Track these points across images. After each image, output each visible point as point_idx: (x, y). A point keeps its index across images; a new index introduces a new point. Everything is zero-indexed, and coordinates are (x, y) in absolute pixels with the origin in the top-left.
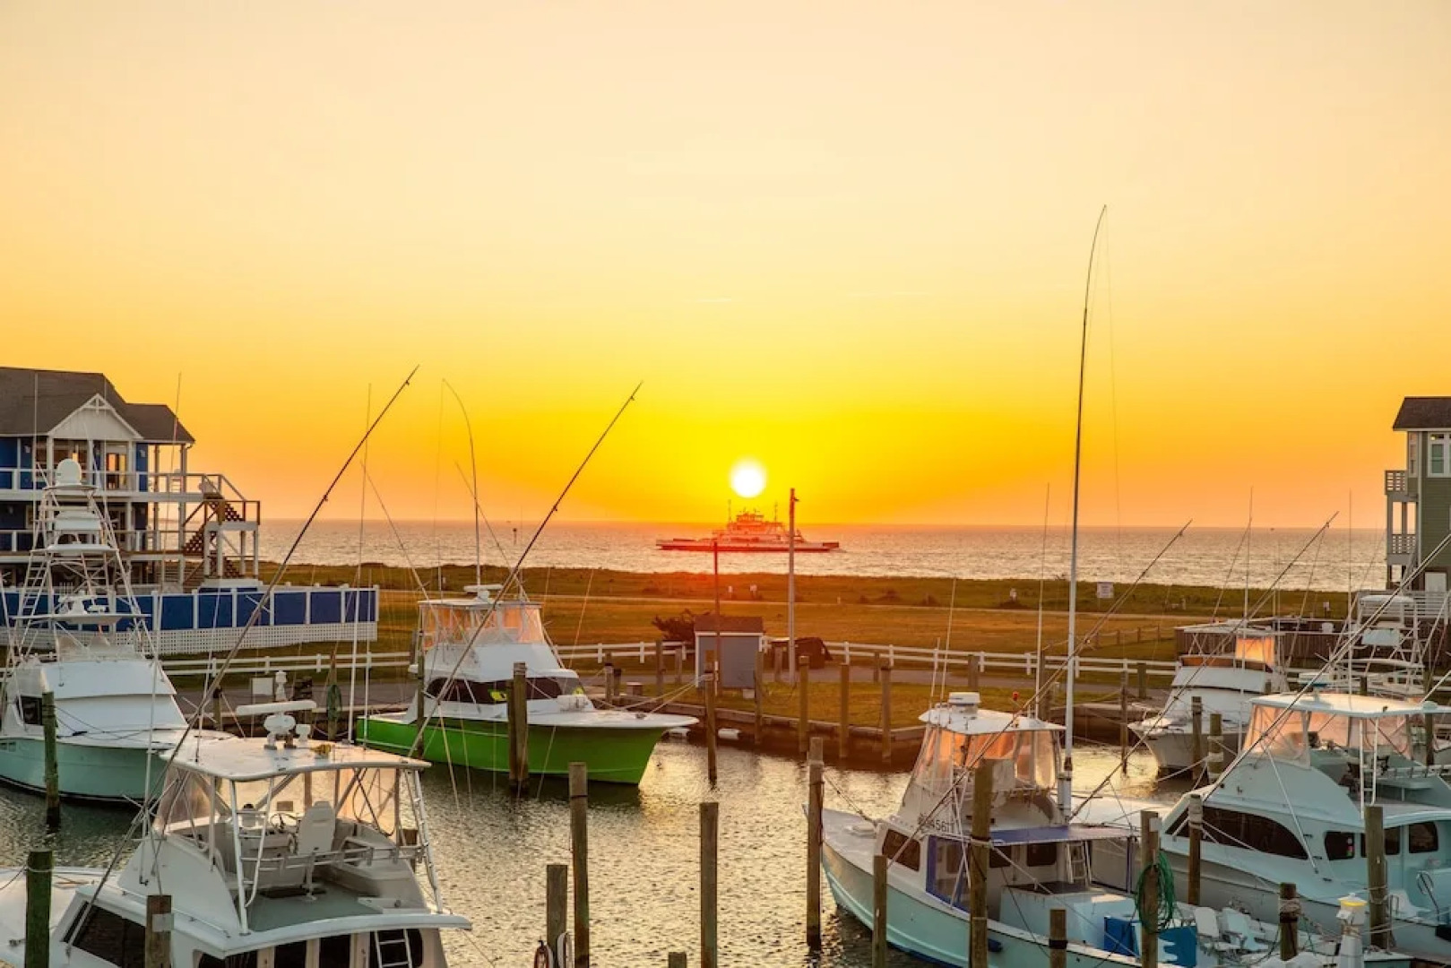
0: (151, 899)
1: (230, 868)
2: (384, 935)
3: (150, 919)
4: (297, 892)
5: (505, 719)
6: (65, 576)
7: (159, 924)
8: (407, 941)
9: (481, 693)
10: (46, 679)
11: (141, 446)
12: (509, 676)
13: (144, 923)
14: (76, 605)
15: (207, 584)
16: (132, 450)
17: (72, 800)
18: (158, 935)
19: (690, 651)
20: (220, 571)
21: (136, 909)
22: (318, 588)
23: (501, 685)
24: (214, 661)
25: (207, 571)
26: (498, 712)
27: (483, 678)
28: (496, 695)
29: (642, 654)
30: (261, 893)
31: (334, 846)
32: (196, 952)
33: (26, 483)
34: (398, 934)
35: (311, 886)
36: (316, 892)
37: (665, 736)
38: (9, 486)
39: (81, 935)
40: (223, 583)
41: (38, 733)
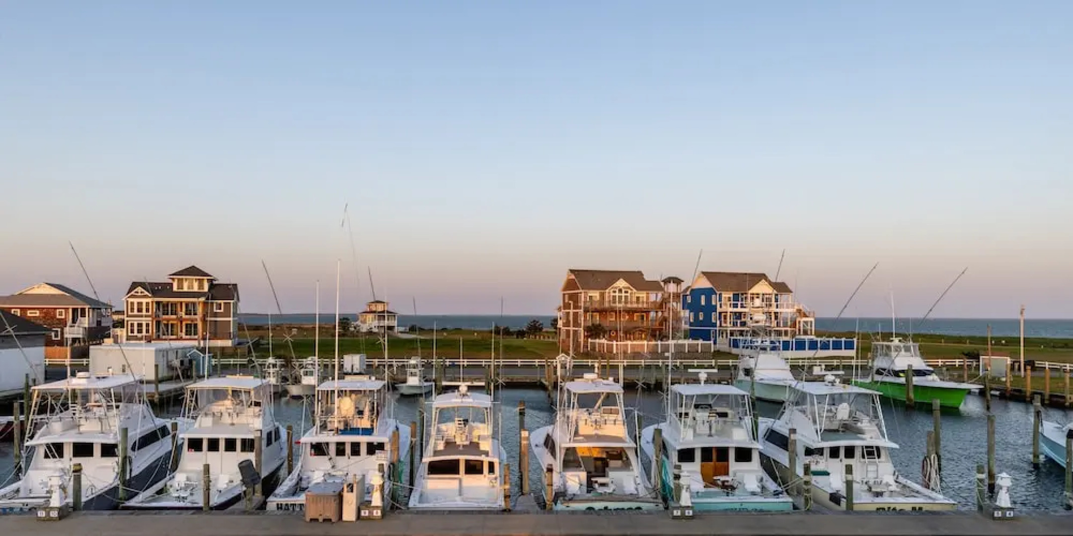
0: (790, 430)
1: (815, 422)
2: (867, 447)
3: (790, 435)
4: (837, 431)
5: (905, 382)
6: (755, 333)
7: (793, 437)
8: (875, 449)
9: (896, 374)
10: (751, 363)
11: (776, 295)
12: (906, 368)
13: (788, 436)
14: (758, 341)
15: (797, 337)
16: (774, 296)
17: (759, 399)
18: (793, 440)
19: (978, 363)
20: (802, 333)
21: (785, 432)
22: (834, 339)
23: (903, 371)
24: (806, 361)
25: (797, 333)
26: (902, 380)
27: (897, 369)
28: (901, 375)
29: (957, 364)
30: (825, 430)
31: (849, 417)
32: (804, 446)
33: (742, 307)
34: (872, 447)
35: (841, 429)
36: (843, 431)
37: (969, 392)
38: (737, 307)
39: (768, 437)
40: (803, 337)
41: (748, 378)
